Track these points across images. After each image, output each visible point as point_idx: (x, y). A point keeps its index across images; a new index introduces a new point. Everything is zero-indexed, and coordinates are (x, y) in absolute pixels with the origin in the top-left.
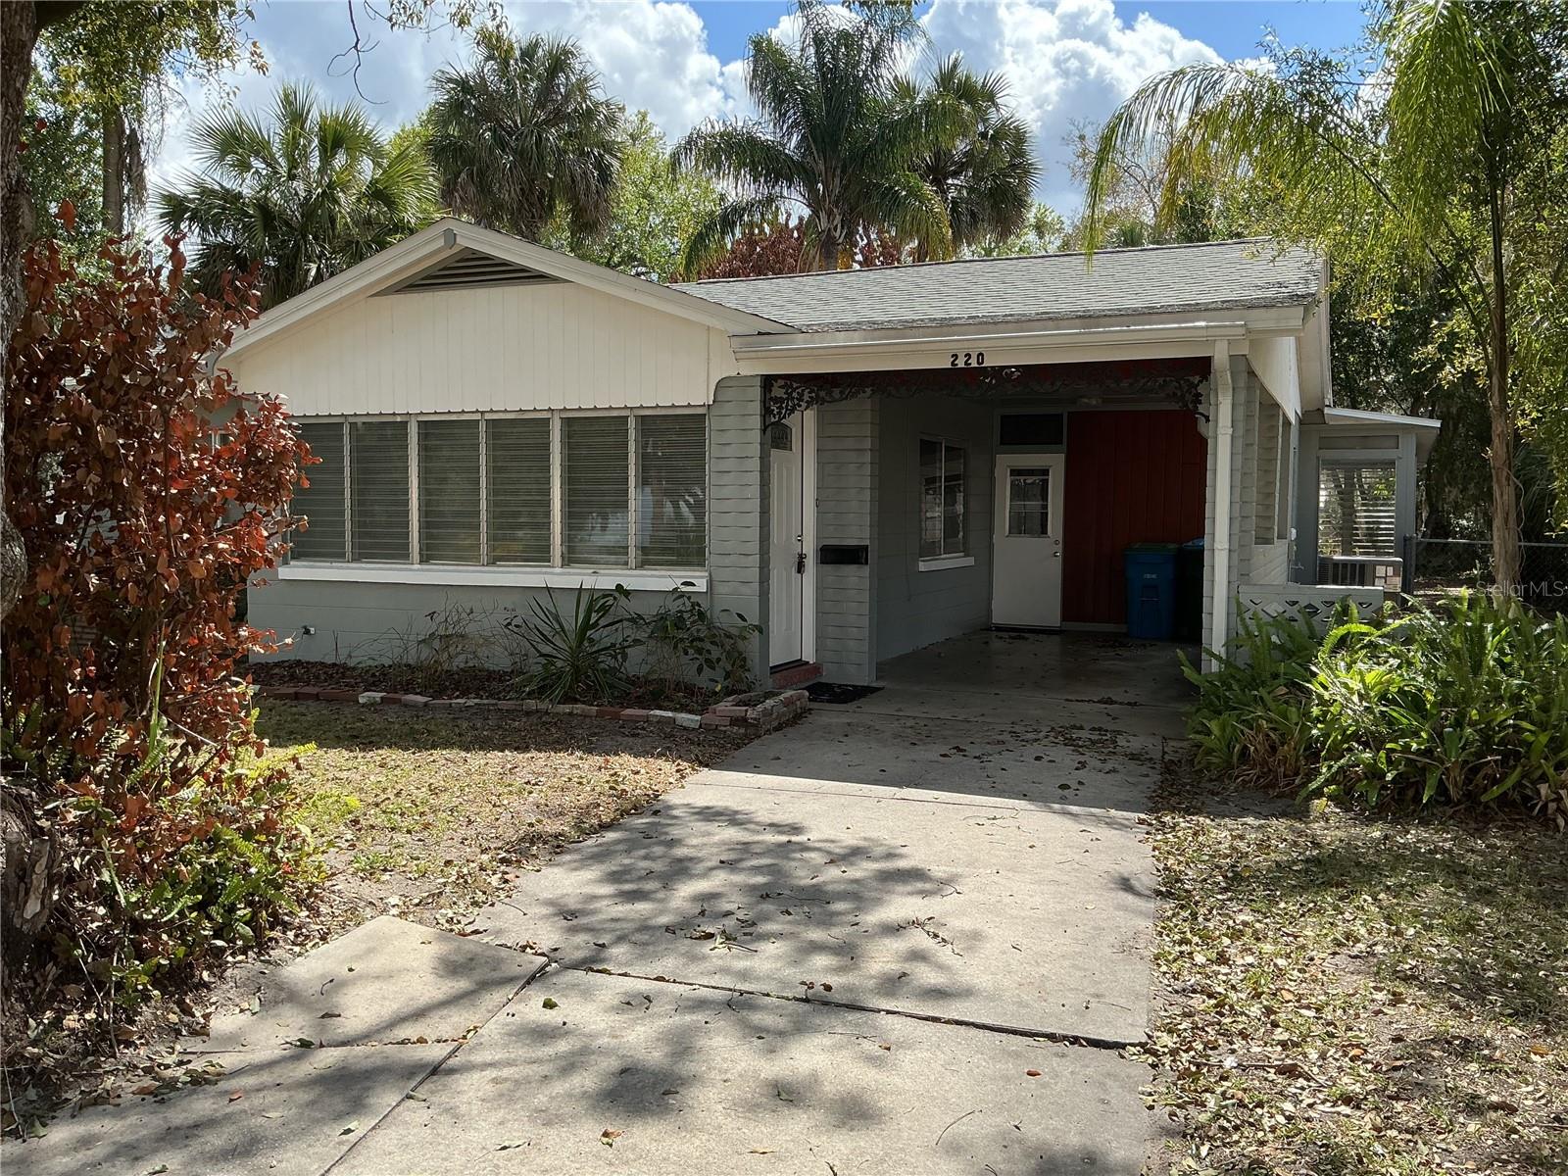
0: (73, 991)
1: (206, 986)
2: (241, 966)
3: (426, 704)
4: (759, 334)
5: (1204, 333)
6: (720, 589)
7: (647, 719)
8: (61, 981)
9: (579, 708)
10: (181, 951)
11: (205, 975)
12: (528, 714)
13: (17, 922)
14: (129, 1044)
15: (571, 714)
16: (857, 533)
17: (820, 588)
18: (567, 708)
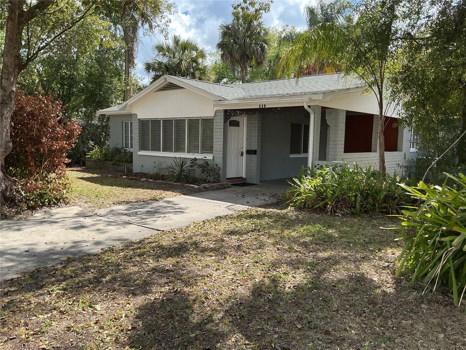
0: (15, 207)
1: (37, 210)
2: (45, 209)
3: (152, 181)
4: (220, 100)
5: (301, 100)
6: (215, 159)
7: (189, 186)
8: (14, 205)
9: (178, 184)
10: (33, 204)
11: (38, 209)
12: (169, 184)
13: (6, 195)
14: (21, 214)
15: (176, 185)
16: (254, 147)
17: (247, 160)
18: (175, 183)
